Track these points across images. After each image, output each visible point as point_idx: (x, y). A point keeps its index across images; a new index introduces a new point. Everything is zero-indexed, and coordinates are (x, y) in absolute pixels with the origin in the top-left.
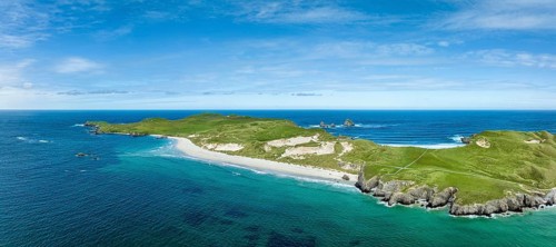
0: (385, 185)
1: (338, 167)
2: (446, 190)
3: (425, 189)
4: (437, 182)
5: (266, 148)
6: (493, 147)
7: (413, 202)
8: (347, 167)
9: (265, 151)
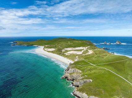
1: (73, 59)
5: (63, 51)
8: (76, 60)
9: (61, 51)
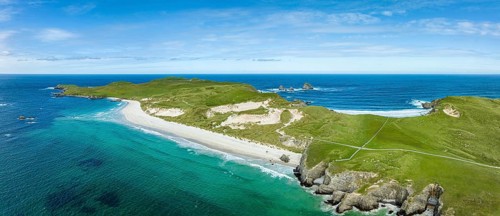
0: (334, 179)
1: (278, 142)
2: (425, 190)
3: (393, 187)
4: (410, 174)
5: (209, 115)
6: (463, 117)
7: (376, 207)
8: (290, 143)
9: (206, 118)
